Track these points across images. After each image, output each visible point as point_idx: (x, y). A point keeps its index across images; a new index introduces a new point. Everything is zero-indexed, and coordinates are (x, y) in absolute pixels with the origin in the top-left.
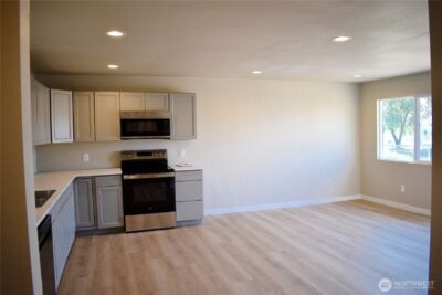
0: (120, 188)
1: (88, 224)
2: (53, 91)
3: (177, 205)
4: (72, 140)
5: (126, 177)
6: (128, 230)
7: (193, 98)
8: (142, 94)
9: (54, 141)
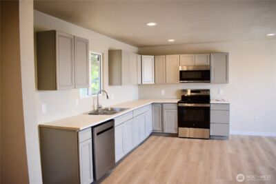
0: (176, 111)
1: (158, 129)
2: (143, 56)
3: (211, 125)
4: (153, 83)
5: (180, 105)
6: (179, 136)
7: (226, 55)
8: (193, 55)
9: (143, 83)
